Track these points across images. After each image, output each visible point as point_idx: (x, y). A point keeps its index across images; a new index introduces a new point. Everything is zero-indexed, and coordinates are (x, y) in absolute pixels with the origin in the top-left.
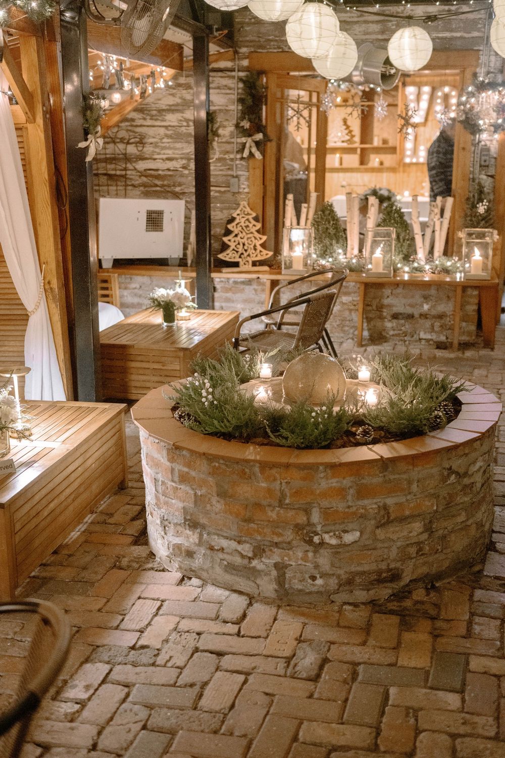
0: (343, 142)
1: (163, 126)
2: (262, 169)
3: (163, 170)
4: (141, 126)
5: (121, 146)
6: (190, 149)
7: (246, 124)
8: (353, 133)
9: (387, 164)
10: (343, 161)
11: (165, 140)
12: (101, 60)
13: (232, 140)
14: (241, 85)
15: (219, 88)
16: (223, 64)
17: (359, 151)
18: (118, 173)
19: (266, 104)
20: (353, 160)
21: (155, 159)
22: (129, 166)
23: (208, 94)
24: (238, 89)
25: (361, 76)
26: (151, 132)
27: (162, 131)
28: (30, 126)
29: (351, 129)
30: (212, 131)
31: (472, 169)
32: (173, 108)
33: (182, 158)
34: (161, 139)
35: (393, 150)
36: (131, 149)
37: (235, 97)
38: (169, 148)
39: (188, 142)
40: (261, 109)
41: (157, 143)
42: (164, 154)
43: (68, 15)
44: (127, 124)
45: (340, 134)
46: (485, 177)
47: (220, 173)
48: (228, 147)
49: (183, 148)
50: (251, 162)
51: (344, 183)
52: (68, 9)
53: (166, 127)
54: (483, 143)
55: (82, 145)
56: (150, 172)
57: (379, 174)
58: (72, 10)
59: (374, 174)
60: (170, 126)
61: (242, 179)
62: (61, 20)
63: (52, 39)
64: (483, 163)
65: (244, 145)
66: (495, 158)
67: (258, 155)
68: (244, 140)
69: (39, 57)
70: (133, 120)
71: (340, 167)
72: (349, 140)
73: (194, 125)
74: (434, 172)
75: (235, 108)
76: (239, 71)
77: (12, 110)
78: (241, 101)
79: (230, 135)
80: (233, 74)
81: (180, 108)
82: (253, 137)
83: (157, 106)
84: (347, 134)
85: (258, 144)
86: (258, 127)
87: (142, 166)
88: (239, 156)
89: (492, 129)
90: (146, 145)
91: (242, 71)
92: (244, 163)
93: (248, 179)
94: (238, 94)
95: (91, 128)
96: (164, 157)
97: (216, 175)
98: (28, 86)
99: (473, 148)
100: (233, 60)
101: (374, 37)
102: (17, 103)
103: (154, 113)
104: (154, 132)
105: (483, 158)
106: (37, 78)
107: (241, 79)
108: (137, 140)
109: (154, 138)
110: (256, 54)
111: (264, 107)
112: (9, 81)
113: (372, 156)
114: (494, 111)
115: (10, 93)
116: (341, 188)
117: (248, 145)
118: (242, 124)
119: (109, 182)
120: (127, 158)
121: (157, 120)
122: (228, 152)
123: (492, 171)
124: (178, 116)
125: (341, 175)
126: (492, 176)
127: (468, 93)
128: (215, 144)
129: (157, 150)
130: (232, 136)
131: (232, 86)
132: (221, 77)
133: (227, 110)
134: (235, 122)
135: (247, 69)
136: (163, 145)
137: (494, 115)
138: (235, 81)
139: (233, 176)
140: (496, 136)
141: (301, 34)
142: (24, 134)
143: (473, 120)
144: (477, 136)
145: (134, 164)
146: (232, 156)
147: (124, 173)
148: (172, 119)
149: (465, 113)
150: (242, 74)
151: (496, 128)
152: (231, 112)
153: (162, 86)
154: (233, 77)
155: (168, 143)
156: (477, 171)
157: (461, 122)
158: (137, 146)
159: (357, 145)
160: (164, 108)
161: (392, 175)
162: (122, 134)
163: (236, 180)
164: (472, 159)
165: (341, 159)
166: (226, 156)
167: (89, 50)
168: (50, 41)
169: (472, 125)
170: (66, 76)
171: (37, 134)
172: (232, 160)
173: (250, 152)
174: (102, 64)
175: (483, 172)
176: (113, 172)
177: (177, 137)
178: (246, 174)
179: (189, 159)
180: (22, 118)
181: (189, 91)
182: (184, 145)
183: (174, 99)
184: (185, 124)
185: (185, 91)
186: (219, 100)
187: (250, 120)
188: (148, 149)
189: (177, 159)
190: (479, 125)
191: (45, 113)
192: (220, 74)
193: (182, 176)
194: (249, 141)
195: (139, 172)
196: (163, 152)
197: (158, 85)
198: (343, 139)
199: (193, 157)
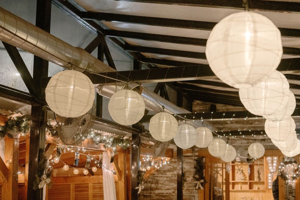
0: (242, 179)
1: (166, 177)
2: (203, 193)
3: (165, 194)
4: (157, 177)
5: (149, 184)
6: (175, 185)
7: (197, 176)
8: (246, 176)
9: (261, 189)
10: (242, 188)
11: (166, 182)
12: (144, 157)
13: (192, 182)
14: (195, 162)
15: (187, 163)
16: (188, 154)
17: (248, 183)
18: (148, 194)
19: (205, 169)
20: (246, 187)
21: (162, 189)
22: (152, 192)
23: (182, 165)
24: (194, 163)
25: (239, 159)
26: (161, 179)
27: (165, 179)
28: (119, 182)
29: (245, 174)
30: (184, 180)
31: (286, 194)
32: (169, 170)
33: (172, 189)
34: (165, 182)
35: (263, 183)
36: (153, 186)
37: (193, 166)
38: (168, 185)
39: (175, 183)
40: (203, 171)
41: (163, 183)
42: (166, 187)
43: (134, 146)
44: (152, 176)
45: (240, 176)
46: (291, 197)
47: (188, 195)
48: (191, 185)
49: (173, 185)
50: (199, 190)
51: (243, 197)
52: (134, 144)
53: (167, 177)
54: (289, 184)
55: (137, 188)
56: (160, 194)
57: (258, 193)
58: (135, 144)
59: (256, 193)
60: (168, 177)
61: (196, 197)
62: (132, 148)
63: (129, 153)
64: (290, 191)
65: (196, 184)
66: (295, 190)
67: (202, 188)
68: (196, 182)
69: (124, 159)
70: (154, 174)
71: (241, 190)
72: (244, 179)
73: (177, 177)
74: (274, 194)
75: (193, 170)
76: (194, 157)
77: (114, 176)
78: (195, 168)
79: (191, 180)
80: (192, 158)
81: (172, 170)
82: (200, 181)
83: (163, 169)
84: (243, 176)
85: (202, 184)
86: (202, 177)
87: (157, 192)
88: (194, 188)
89: (292, 178)
90: (159, 184)
91: (196, 157)
92: (197, 191)
93: (198, 197)
94: (194, 165)
95: (140, 182)
96: (166, 188)
97: (185, 195)
98: (120, 168)
99: (285, 186)
100: (192, 153)
101: (244, 145)
102: (116, 174)
103: (162, 172)
104: (162, 179)
105: (290, 189)
106: (123, 166)
107: (195, 160)
108: (156, 182)
109: (162, 181)
110: (201, 151)
111: (204, 170)
112: (114, 167)
113: (254, 186)
114: (292, 172)
115: (114, 171)
116: (242, 199)
117: (198, 184)
118: (195, 176)
119: (144, 198)
120: (151, 189)
121: (163, 174)
122: (190, 187)
123: (294, 195)
124: (172, 173)
125: (242, 193)
126: (294, 197)
127: (281, 165)
128: (185, 184)
129: (163, 186)
130: (192, 180)
131: (192, 162)
132: (188, 159)
133: (190, 171)
134: (193, 175)
135: (198, 156)
136: (166, 184)
137: (292, 173)
138: (193, 160)
139: (192, 196)
140: (294, 181)
141: (213, 149)
142: (117, 184)
143: (284, 175)
144: (287, 181)
145: (154, 191)
146: (192, 188)
147: (150, 194)
148: (169, 174)
149: (281, 173)
150: (196, 158)
151: (294, 178)
152: (191, 172)
153: (166, 163)
154: (193, 159)
155: (168, 183)
156: (288, 194)
157: (280, 176)
158: (155, 184)
159: (248, 181)
160: (166, 170)
161: (263, 193)
162: (150, 180)
163: (194, 197)
164: (286, 190)
165: (241, 187)
166: (190, 188)
167: (141, 155)
168: (128, 154)
169: (284, 177)
170: (133, 164)
171: (122, 184)
172: (192, 190)
173: (199, 187)
174: (144, 159)
175: (290, 195)
176: (146, 194)
177: (171, 181)
178: (197, 195)
179: (175, 189)
180: (117, 179)
181: (176, 164)
182: (174, 184)
183: (170, 167)
184: (174, 176)
185: (174, 164)
186: (187, 167)
187: (199, 175)
188: (160, 185)
189: (170, 189)
190: (287, 177)
191: (125, 177)
192: (187, 158)
193: (173, 196)
194: (198, 183)
195: (155, 194)
196: (165, 186)
197: (164, 164)
198: (242, 178)
199: (176, 188)
